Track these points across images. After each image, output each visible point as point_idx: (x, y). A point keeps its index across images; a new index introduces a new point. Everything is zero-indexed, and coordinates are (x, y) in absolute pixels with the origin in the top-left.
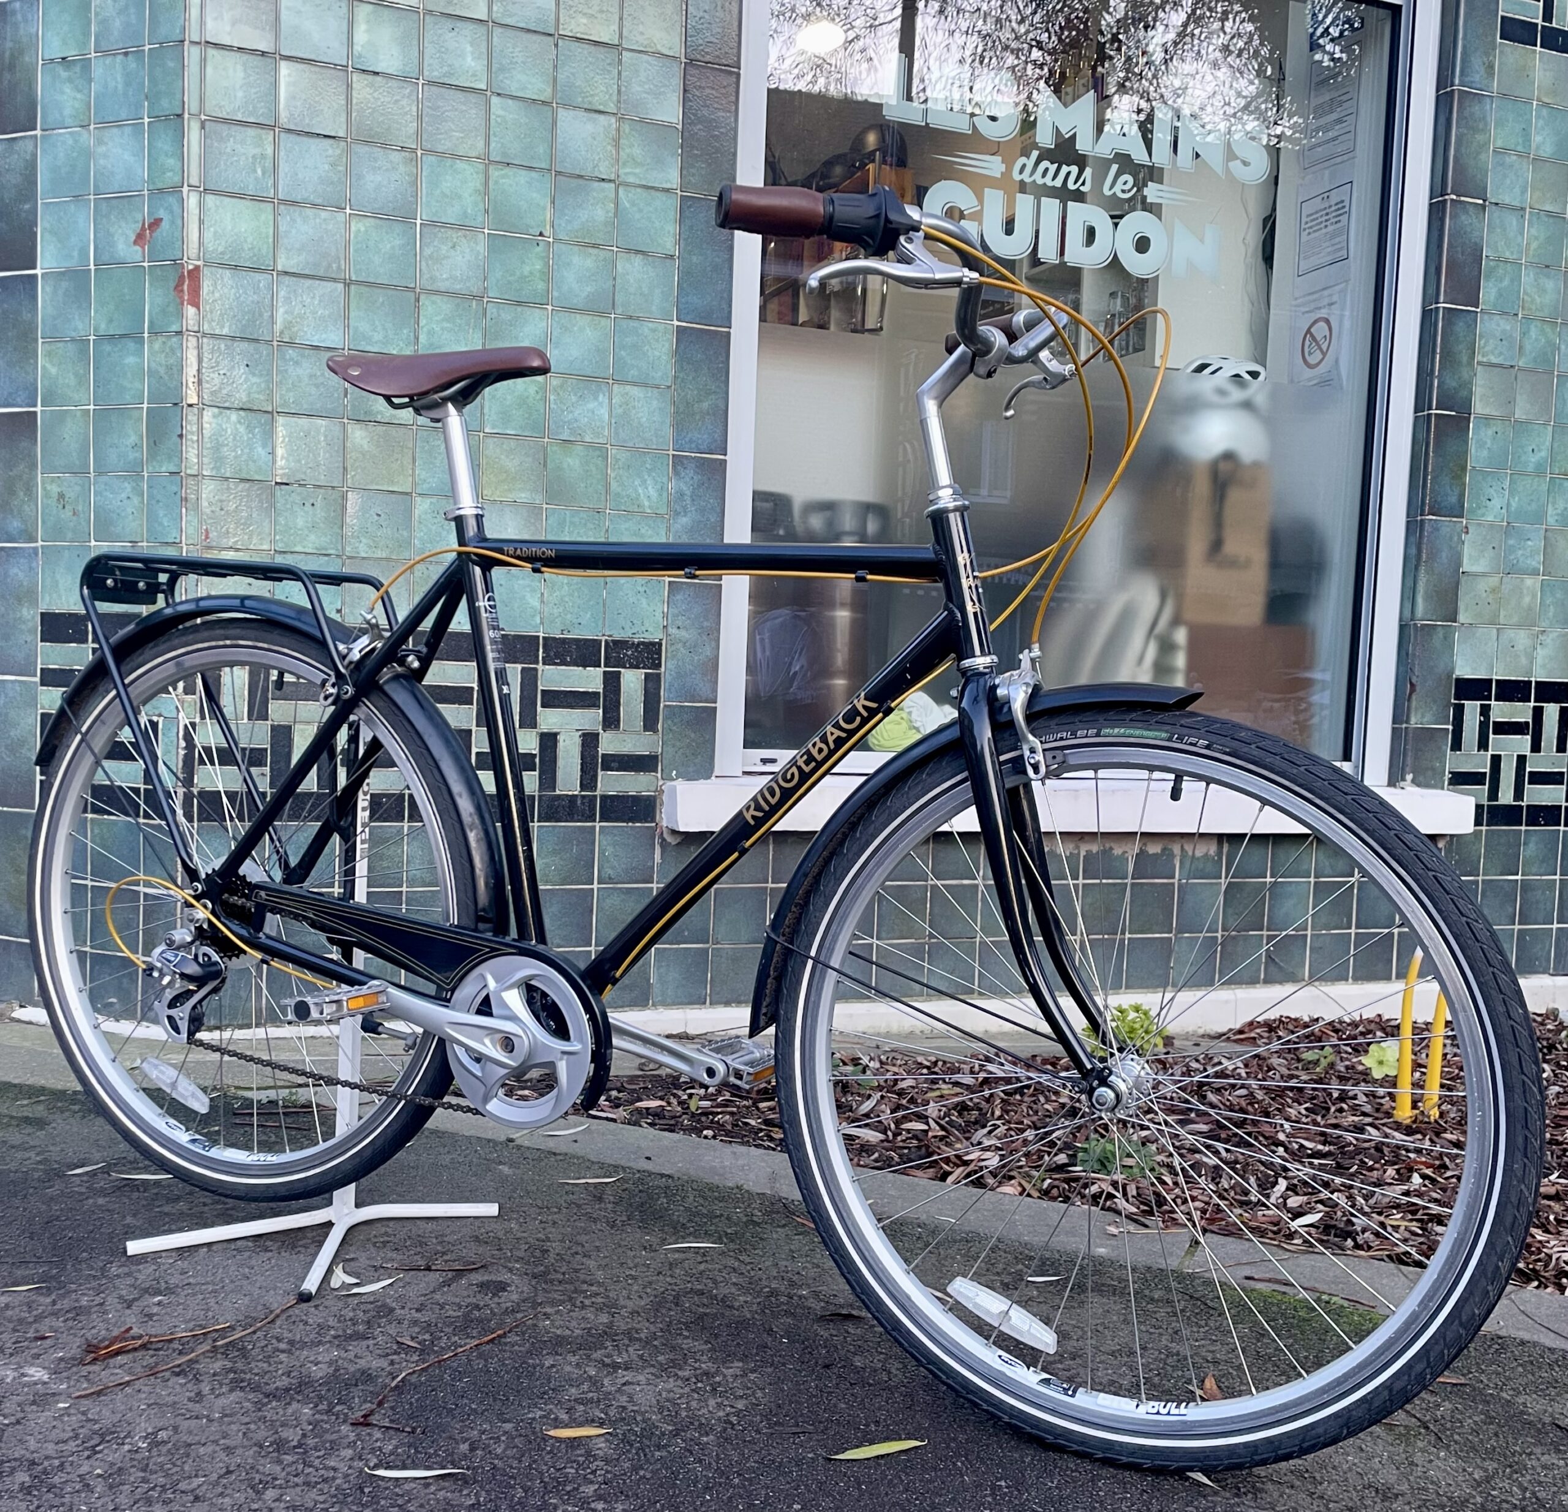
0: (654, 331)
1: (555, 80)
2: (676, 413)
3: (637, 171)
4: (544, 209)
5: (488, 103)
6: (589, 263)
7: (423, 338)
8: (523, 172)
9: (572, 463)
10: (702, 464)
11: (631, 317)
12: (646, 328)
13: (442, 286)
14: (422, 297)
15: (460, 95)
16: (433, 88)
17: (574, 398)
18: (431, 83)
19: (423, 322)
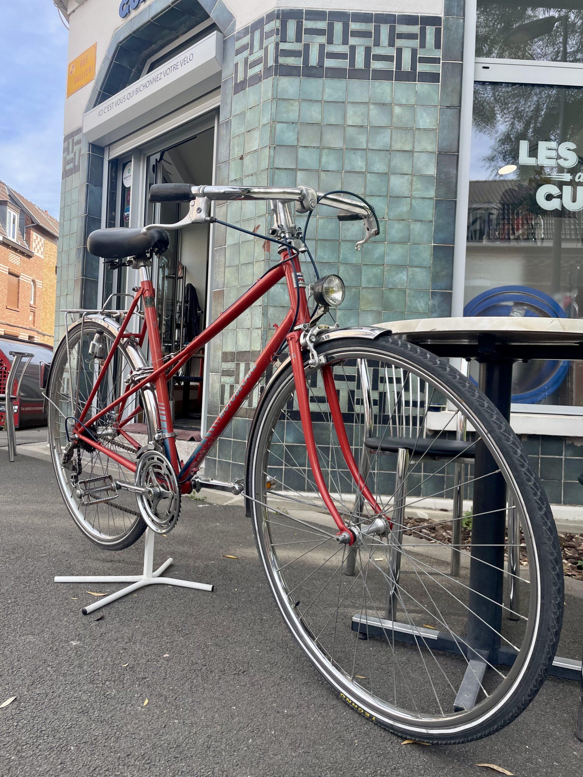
0: (425, 248)
1: (389, 166)
2: (433, 276)
3: (419, 192)
4: (385, 209)
5: (366, 176)
6: (401, 226)
7: (341, 257)
8: (377, 198)
9: (393, 296)
10: (443, 294)
11: (416, 244)
12: (421, 247)
13: (348, 238)
14: (342, 243)
15: (357, 175)
16: (347, 174)
17: (394, 273)
18: (346, 172)
19: (342, 251)
